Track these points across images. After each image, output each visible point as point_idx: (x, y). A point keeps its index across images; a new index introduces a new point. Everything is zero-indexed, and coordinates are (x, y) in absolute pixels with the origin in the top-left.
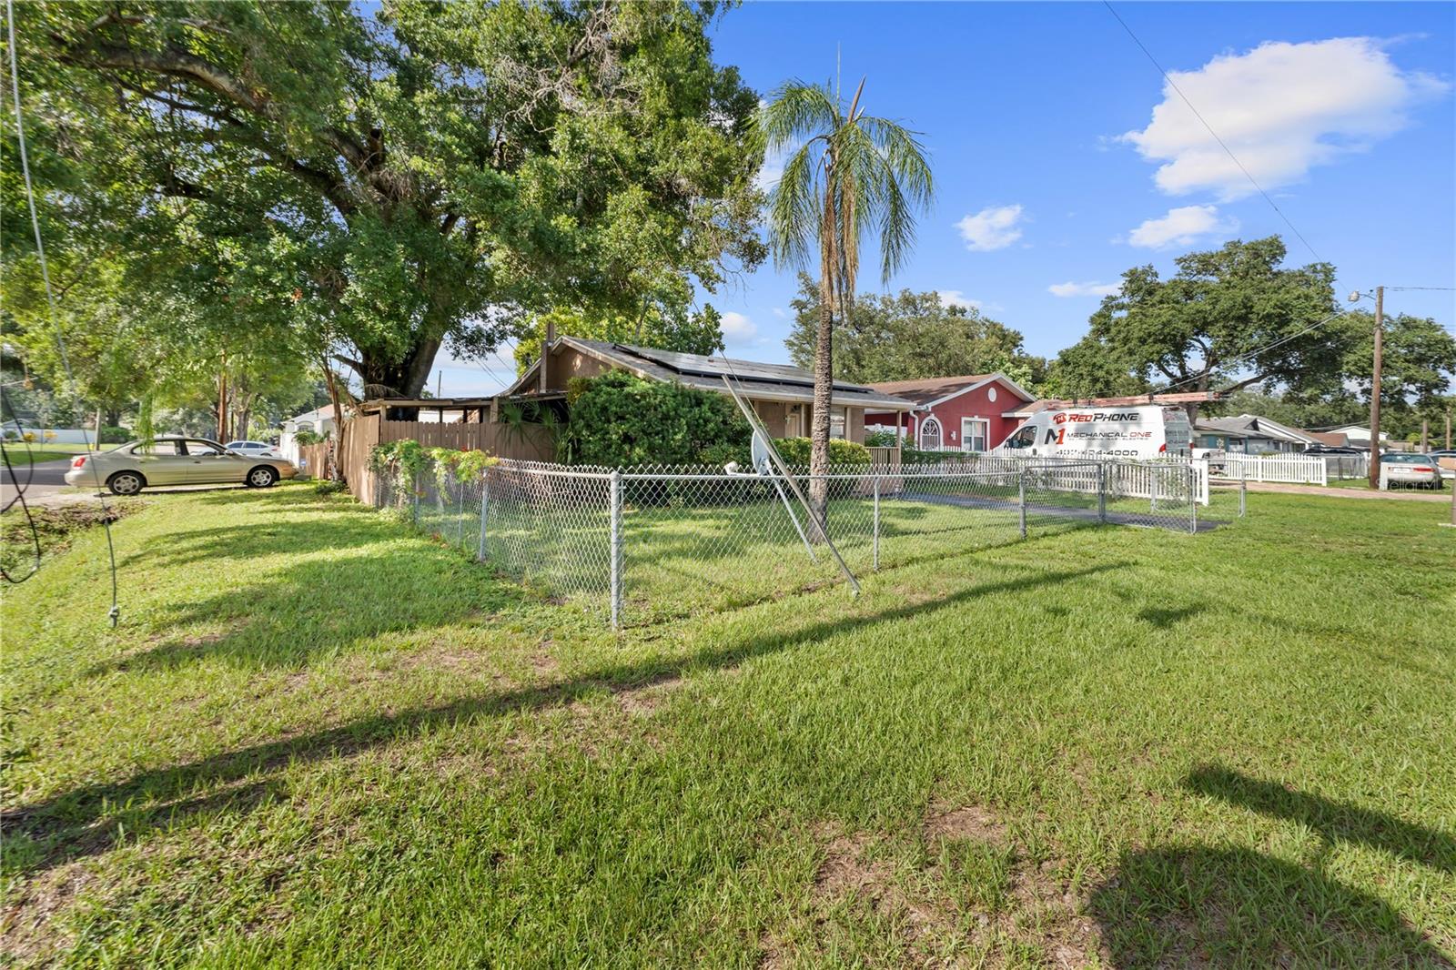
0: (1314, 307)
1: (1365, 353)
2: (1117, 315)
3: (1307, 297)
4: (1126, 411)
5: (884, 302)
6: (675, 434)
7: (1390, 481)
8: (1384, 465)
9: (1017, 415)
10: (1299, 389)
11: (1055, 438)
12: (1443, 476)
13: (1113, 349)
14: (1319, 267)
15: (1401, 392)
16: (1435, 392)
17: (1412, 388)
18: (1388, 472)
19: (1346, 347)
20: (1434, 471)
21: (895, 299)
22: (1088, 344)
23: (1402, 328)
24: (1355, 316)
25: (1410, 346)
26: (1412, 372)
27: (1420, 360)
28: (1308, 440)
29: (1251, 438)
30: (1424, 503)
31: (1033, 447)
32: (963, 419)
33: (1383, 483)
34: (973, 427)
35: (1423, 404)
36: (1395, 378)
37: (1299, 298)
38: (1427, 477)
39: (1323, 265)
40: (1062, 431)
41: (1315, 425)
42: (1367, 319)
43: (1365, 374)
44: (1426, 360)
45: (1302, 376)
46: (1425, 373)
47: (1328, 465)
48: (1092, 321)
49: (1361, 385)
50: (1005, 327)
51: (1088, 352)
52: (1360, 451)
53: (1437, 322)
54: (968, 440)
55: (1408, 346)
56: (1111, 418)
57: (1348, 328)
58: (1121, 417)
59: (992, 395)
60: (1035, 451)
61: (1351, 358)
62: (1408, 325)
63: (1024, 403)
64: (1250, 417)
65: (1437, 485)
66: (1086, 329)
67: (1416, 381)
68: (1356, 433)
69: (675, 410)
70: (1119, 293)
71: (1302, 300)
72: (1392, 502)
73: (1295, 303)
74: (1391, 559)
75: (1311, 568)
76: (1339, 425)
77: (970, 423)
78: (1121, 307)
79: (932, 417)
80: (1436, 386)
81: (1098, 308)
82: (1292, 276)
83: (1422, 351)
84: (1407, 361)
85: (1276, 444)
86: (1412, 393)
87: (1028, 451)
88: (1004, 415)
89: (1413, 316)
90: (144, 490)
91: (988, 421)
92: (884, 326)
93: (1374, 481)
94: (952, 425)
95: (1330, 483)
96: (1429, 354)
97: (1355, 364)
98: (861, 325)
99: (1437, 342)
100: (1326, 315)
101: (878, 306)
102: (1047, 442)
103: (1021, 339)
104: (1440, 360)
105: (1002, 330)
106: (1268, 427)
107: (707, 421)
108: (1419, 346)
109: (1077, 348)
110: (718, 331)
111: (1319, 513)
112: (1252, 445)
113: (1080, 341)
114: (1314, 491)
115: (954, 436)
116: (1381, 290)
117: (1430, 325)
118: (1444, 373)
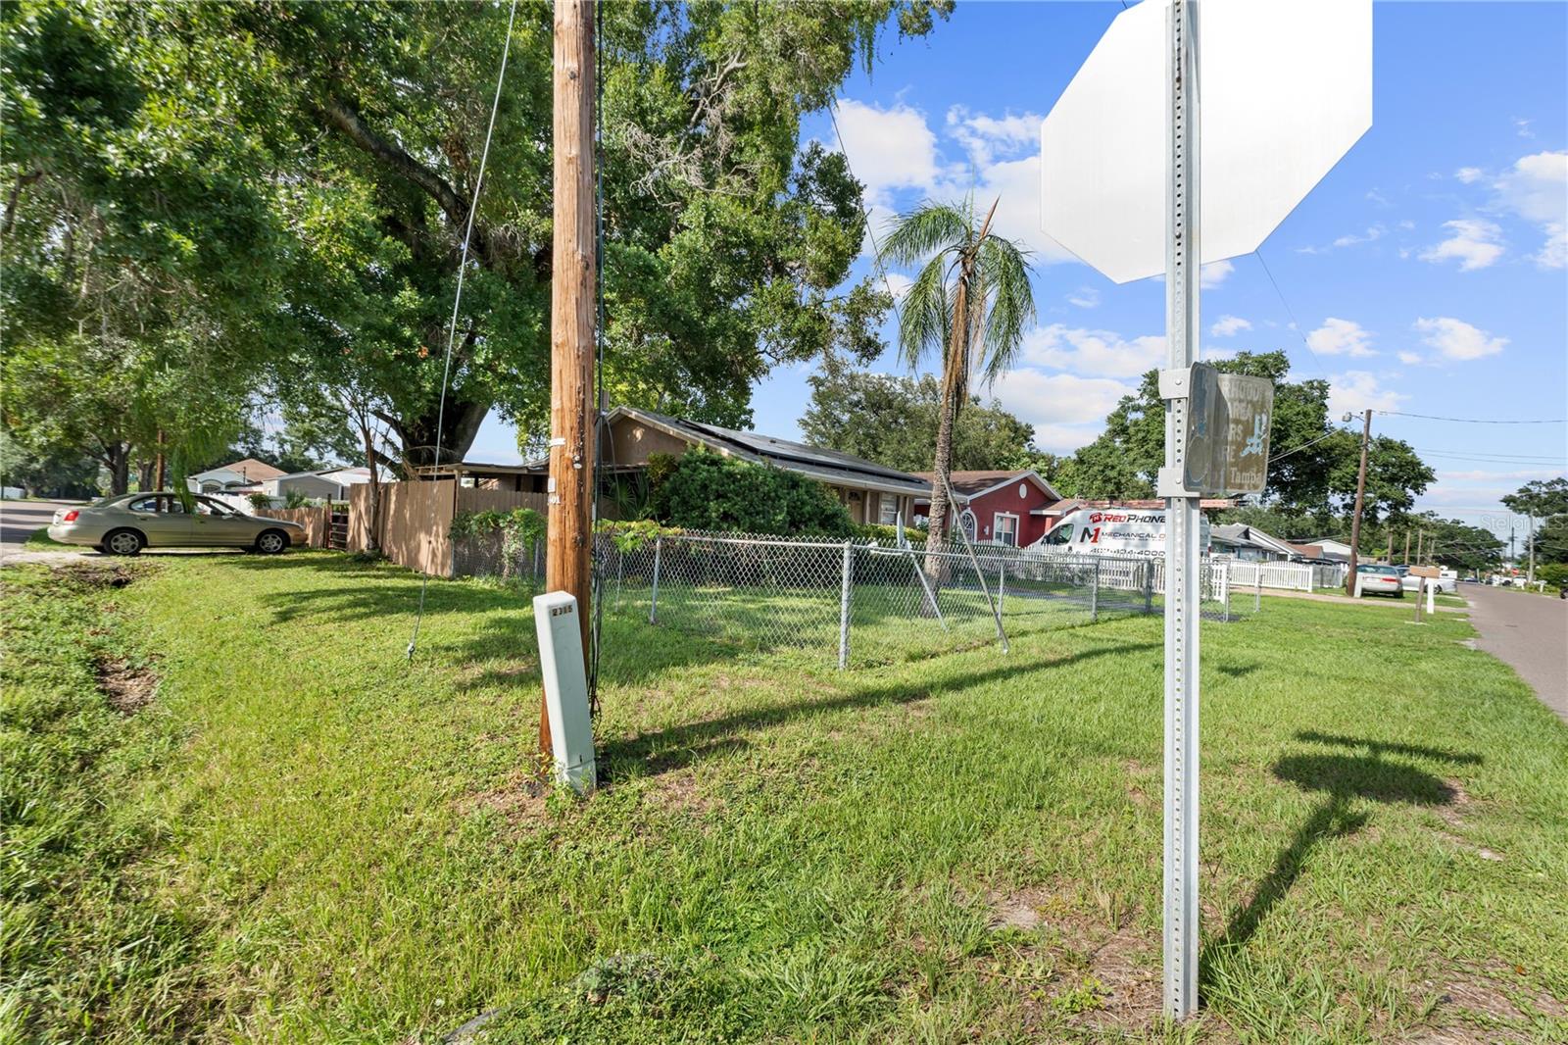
0: (1311, 424)
1: (1348, 470)
2: (1133, 416)
3: (1306, 414)
4: (1157, 514)
5: (903, 385)
6: (776, 514)
7: (1364, 590)
8: (1360, 575)
9: (1045, 512)
10: (1289, 500)
11: (1090, 536)
12: (1405, 588)
13: (1127, 450)
14: (1315, 384)
15: (1375, 509)
16: (1402, 510)
17: (1384, 505)
18: (1364, 581)
19: (1334, 463)
20: (1399, 582)
21: (916, 383)
22: (1104, 444)
23: (1380, 448)
24: (1342, 433)
25: (1385, 465)
26: (1386, 490)
27: (1393, 479)
28: (1290, 551)
29: (1243, 546)
30: (1391, 608)
31: (1069, 544)
32: (996, 514)
33: (1358, 591)
34: (1003, 522)
35: (1391, 521)
36: (1372, 495)
37: (1298, 414)
38: (1392, 587)
39: (1320, 383)
40: (1097, 530)
41: (1294, 537)
42: (1351, 437)
43: (1346, 488)
44: (1398, 480)
45: (1294, 488)
46: (1394, 491)
47: (1315, 574)
48: (1110, 420)
49: (1343, 500)
50: (1017, 420)
51: (1104, 452)
52: (1339, 563)
53: (1409, 444)
54: (999, 536)
55: (1384, 465)
56: (1143, 520)
57: (1337, 445)
58: (1152, 519)
59: (1023, 491)
60: (1070, 548)
61: (1336, 474)
62: (1386, 445)
63: (1051, 501)
64: (1243, 526)
65: (1398, 595)
66: (1103, 429)
67: (1388, 499)
68: (1329, 547)
69: (775, 491)
70: (1137, 395)
71: (1301, 416)
72: (1366, 607)
73: (1294, 418)
74: (1378, 643)
75: (1322, 646)
76: (1315, 537)
77: (1002, 518)
78: (1137, 409)
79: (969, 510)
80: (1403, 505)
81: (1115, 407)
82: (1291, 390)
83: (1395, 471)
84: (1382, 479)
85: (1263, 552)
86: (1384, 509)
87: (1064, 547)
88: (1032, 512)
89: (1390, 438)
90: (144, 550)
91: (1017, 517)
92: (903, 411)
93: (1349, 589)
94: (986, 520)
95: (1315, 590)
96: (1401, 474)
97: (1340, 480)
98: (880, 408)
99: (1407, 463)
100: (1319, 433)
101: (898, 388)
102: (1082, 540)
103: (1033, 433)
104: (1408, 481)
105: (1014, 423)
106: (1258, 537)
107: (803, 503)
108: (1393, 466)
109: (1092, 447)
110: (748, 407)
111: (1314, 612)
112: (1243, 554)
113: (1095, 440)
114: (1301, 595)
115: (987, 530)
116: (1369, 412)
117: (1403, 448)
118: (1410, 492)
